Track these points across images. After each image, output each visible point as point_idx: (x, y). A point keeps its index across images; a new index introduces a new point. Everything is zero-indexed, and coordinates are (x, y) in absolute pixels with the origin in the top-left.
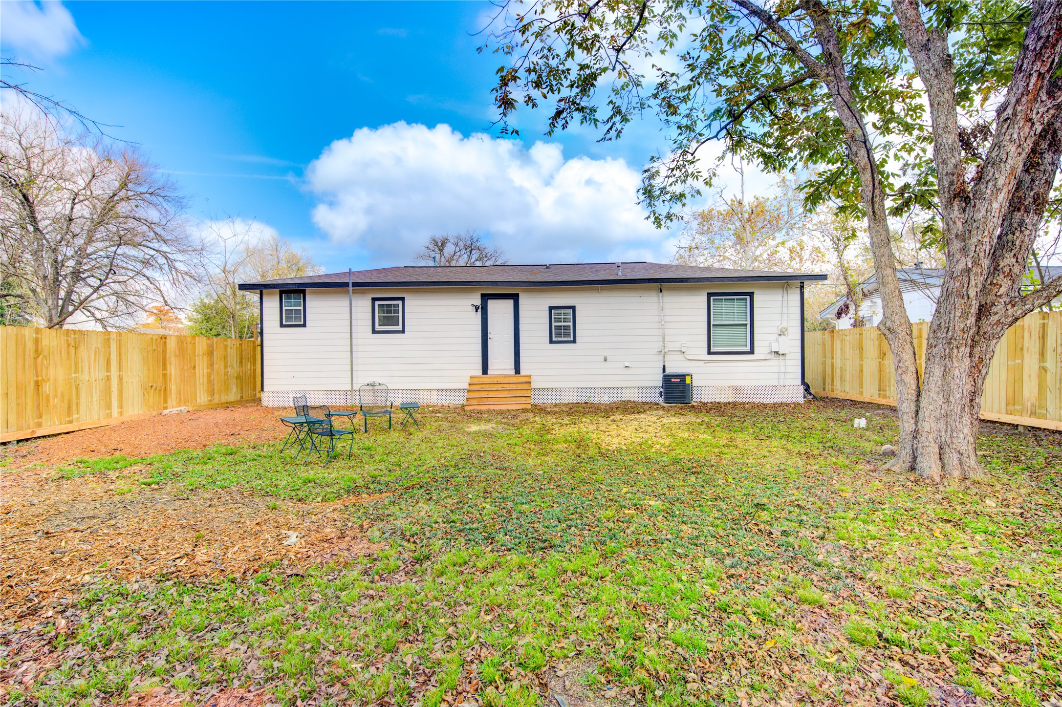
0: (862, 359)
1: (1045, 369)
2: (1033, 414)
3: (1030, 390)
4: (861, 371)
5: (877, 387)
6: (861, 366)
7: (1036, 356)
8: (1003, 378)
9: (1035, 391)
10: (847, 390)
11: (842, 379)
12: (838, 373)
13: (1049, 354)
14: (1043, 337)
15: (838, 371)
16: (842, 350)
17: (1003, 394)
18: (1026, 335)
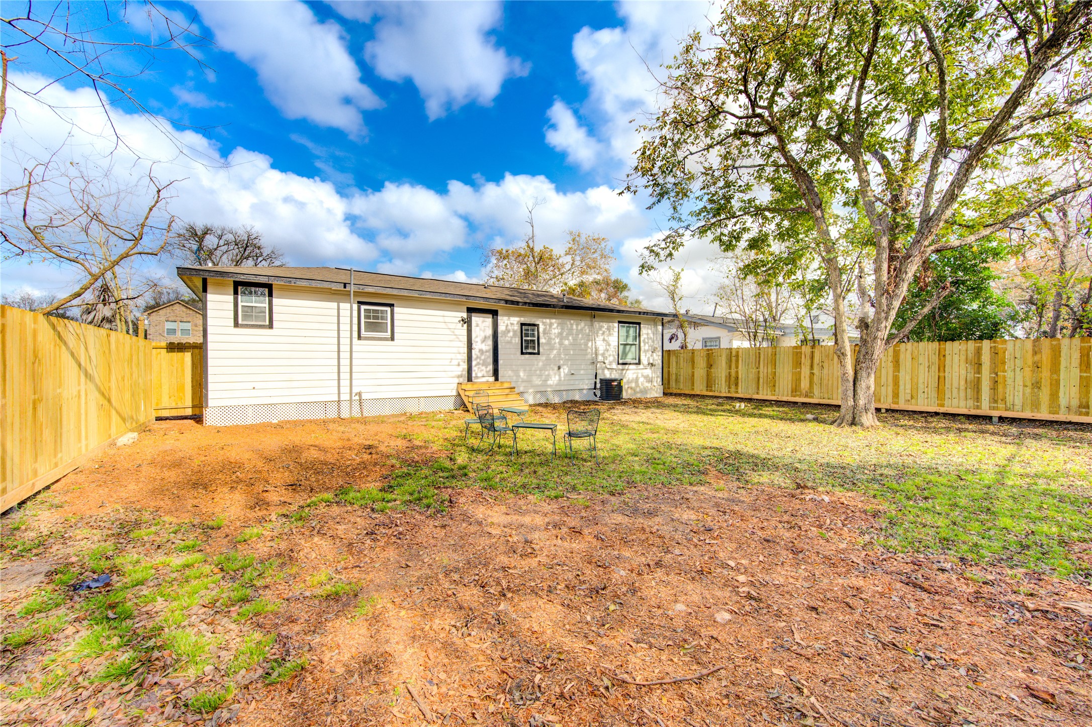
0: (693, 368)
1: (813, 374)
2: (806, 396)
3: (805, 385)
4: (693, 376)
5: (705, 385)
6: (693, 373)
7: (809, 367)
8: (790, 378)
9: (808, 385)
10: (681, 387)
11: (677, 381)
12: (673, 377)
13: (815, 366)
14: (812, 357)
15: (674, 377)
16: (677, 362)
17: (790, 386)
18: (803, 356)
